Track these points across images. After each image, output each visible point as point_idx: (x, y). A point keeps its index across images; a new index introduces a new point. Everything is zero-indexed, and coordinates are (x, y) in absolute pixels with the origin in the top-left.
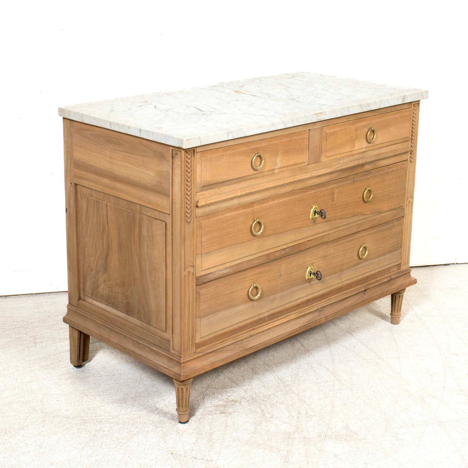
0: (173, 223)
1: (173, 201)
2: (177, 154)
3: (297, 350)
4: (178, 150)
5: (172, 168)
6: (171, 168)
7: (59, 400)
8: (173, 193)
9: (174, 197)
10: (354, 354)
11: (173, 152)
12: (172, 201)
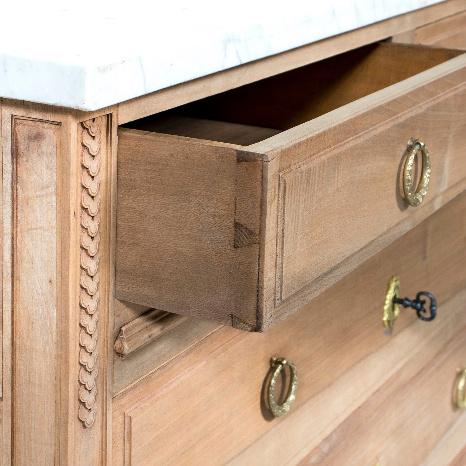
0: (17, 435)
1: (18, 343)
2: (38, 137)
4: (49, 117)
5: (14, 200)
6: (8, 200)
8: (19, 309)
9: (22, 324)
11: (19, 128)
12: (13, 344)
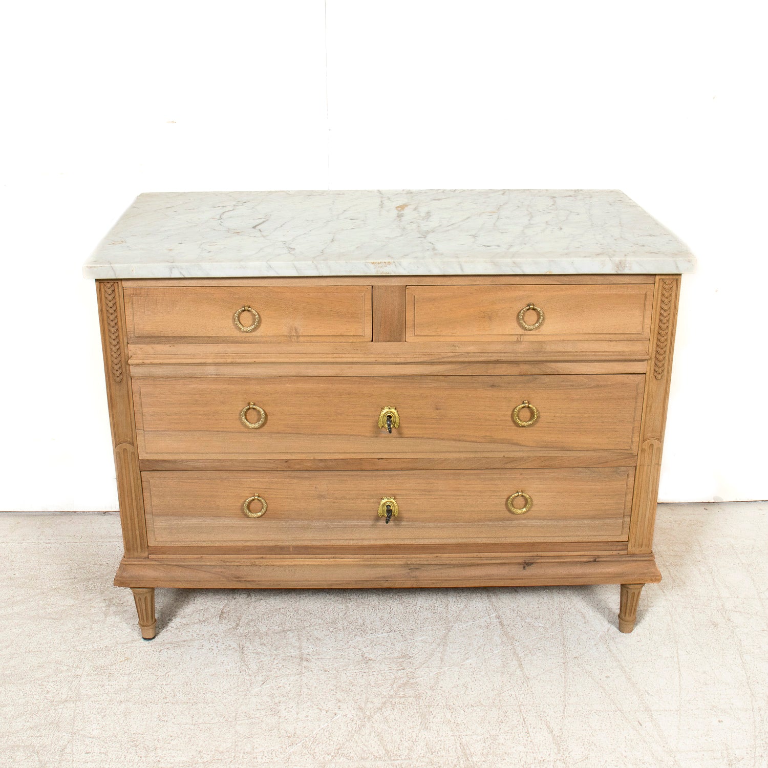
3: (508, 676)
7: (90, 751)
10: (604, 694)
